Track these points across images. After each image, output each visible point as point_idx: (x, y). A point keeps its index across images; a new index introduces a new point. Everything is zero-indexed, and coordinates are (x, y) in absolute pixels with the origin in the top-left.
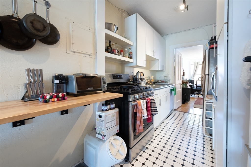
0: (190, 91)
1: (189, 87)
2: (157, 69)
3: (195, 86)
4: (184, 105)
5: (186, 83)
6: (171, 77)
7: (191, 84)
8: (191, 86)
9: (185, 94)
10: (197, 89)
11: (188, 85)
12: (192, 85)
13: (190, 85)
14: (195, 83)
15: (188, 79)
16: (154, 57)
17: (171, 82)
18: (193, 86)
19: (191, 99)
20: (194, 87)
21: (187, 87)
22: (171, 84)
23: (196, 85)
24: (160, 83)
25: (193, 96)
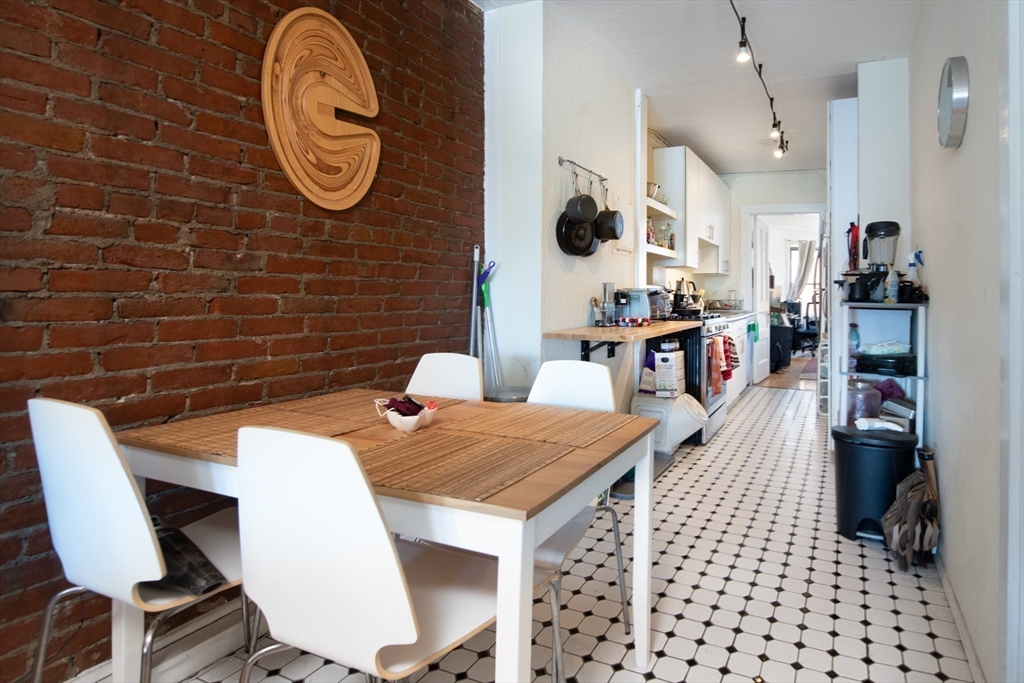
0: (790, 337)
1: (787, 324)
2: (714, 272)
3: (803, 322)
4: (774, 375)
5: (780, 311)
6: (744, 294)
7: (793, 316)
8: (792, 321)
9: (778, 344)
10: (810, 331)
11: (785, 317)
12: (794, 320)
13: (789, 319)
14: (803, 313)
15: (782, 300)
16: (711, 241)
17: (746, 306)
18: (799, 321)
19: (792, 363)
20: (799, 326)
21: (783, 323)
22: (745, 313)
23: (807, 318)
24: (718, 308)
25: (799, 353)
